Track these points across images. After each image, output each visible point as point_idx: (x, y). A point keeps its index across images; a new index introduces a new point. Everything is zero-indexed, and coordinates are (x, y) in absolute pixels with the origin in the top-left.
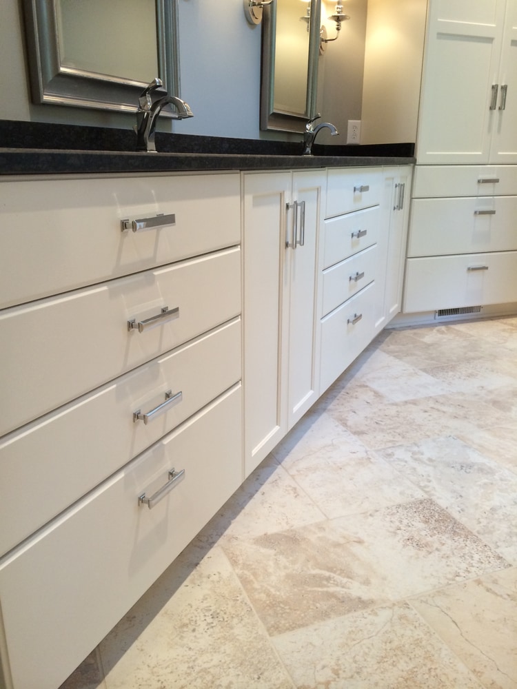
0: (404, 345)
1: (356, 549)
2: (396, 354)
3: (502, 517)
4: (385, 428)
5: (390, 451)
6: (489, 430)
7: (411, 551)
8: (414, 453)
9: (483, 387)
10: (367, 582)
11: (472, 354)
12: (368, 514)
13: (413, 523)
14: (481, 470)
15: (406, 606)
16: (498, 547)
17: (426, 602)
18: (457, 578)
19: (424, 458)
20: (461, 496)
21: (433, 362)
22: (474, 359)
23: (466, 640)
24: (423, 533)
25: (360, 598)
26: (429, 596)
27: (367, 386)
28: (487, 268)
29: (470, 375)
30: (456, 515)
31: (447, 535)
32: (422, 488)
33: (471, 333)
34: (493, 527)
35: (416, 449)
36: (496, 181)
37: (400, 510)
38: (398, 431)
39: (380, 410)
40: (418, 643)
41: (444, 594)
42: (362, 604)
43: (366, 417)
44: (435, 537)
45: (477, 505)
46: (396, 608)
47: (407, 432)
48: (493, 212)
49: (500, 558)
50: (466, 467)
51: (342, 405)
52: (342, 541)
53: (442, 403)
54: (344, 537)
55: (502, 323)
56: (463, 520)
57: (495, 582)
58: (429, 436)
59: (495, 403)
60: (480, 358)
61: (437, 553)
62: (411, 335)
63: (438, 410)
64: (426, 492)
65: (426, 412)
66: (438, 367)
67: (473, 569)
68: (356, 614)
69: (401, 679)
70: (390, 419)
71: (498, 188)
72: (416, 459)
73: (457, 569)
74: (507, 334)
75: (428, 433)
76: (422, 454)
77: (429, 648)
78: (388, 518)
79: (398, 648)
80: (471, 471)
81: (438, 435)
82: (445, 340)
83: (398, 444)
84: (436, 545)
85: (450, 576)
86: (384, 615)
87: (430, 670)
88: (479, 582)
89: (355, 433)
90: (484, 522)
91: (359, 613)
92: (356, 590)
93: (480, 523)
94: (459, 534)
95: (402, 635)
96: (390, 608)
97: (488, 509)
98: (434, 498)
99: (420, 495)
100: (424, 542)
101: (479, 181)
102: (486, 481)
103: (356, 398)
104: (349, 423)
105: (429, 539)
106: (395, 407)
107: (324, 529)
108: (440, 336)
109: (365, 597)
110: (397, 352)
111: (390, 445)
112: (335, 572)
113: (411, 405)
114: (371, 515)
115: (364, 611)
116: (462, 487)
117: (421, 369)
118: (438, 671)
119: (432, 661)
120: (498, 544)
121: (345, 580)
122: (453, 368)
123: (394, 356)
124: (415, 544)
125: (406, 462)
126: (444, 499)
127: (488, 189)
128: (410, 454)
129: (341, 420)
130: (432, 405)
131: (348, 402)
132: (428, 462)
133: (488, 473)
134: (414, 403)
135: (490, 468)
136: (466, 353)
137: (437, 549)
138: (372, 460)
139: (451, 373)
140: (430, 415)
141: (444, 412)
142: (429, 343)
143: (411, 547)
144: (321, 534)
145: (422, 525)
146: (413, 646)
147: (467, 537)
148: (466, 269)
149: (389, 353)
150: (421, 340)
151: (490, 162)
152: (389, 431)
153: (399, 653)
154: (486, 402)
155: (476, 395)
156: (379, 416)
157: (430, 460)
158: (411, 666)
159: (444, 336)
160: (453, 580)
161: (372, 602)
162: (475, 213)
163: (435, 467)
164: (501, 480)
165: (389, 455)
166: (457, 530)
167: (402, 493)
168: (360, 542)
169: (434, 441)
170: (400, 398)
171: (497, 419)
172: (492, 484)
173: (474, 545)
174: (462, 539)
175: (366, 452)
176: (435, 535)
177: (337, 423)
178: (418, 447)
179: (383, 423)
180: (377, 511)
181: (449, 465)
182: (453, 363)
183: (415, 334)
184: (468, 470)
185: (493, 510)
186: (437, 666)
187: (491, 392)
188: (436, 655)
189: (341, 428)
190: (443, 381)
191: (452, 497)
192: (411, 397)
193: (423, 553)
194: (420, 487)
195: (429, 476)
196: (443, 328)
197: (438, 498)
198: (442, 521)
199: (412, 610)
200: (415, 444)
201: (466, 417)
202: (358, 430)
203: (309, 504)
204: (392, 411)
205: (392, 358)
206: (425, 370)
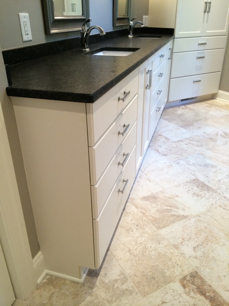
0: (170, 116)
1: (177, 199)
2: (168, 120)
3: (223, 183)
4: (174, 152)
5: (178, 161)
6: (211, 150)
7: (196, 198)
8: (187, 162)
9: (205, 133)
10: (184, 210)
11: (197, 118)
12: (177, 186)
13: (194, 188)
14: (212, 166)
15: (199, 216)
16: (224, 194)
17: (205, 214)
18: (213, 206)
19: (191, 163)
20: (207, 177)
21: (184, 123)
22: (199, 120)
23: (221, 225)
24: (198, 191)
25: (183, 215)
26: (205, 212)
27: (161, 135)
28: (200, 81)
29: (199, 128)
30: (207, 184)
31: (206, 191)
32: (193, 175)
33: (195, 108)
34: (221, 187)
35: (187, 160)
36: (205, 44)
37: (188, 183)
38: (179, 153)
39: (170, 145)
40: (206, 228)
41: (210, 211)
42: (185, 217)
43: (165, 148)
44: (202, 192)
45: (213, 179)
46: (196, 217)
47: (182, 153)
48: (203, 57)
49: (225, 197)
50: (206, 165)
51: (155, 144)
52: (171, 196)
53: (192, 141)
54: (172, 195)
55: (206, 103)
56: (210, 185)
57: (225, 206)
58: (190, 154)
59: (211, 139)
60: (201, 120)
61: (204, 198)
62: (172, 111)
63: (191, 144)
64: (195, 176)
65: (187, 144)
66: (186, 125)
67: (218, 202)
68: (183, 221)
69: (204, 239)
70: (174, 148)
71: (206, 47)
72: (188, 164)
73: (212, 203)
74: (208, 108)
75: (190, 153)
76: (190, 162)
77: (210, 229)
78: (185, 187)
79: (200, 230)
80: (209, 167)
81: (194, 154)
82: (185, 112)
83: (180, 158)
84: (203, 195)
85: (211, 205)
86: (193, 220)
87: (212, 236)
88: (220, 206)
89: (163, 155)
90: (217, 185)
91: (184, 220)
92: (181, 213)
93: (216, 186)
94: (210, 191)
95: (201, 226)
96: (194, 217)
97: (218, 180)
98: (198, 178)
99: (193, 177)
100: (199, 194)
101: (199, 44)
102: (214, 170)
103: (159, 140)
104: (160, 151)
105: (200, 193)
106: (175, 143)
107: (164, 193)
108: (183, 110)
109: (185, 215)
110: (169, 119)
111: (177, 159)
112: (172, 207)
113: (181, 142)
114: (178, 186)
115: (186, 219)
116: (207, 173)
117: (180, 126)
118: (215, 236)
119: (212, 233)
120: (224, 193)
121: (176, 210)
122: (192, 125)
123: (168, 121)
124: (196, 195)
125: (185, 165)
126: (202, 179)
127: (202, 47)
128: (185, 162)
129: (156, 150)
130: (188, 142)
131: (157, 142)
132: (193, 165)
133: (214, 167)
134: (181, 141)
135: (215, 165)
136: (195, 118)
137: (204, 196)
138: (173, 166)
139: (191, 127)
140: (188, 146)
141: (193, 144)
142: (180, 114)
143: (195, 196)
144: (163, 195)
145: (197, 188)
146: (205, 229)
147: (213, 191)
148: (193, 82)
149: (165, 119)
150: (176, 113)
151: (203, 36)
152: (175, 154)
153: (201, 231)
154: (207, 139)
155: (203, 136)
156: (170, 147)
157: (193, 164)
158: (206, 235)
159: (185, 110)
160: (212, 206)
161: (188, 216)
162: (197, 58)
163: (196, 166)
164: (220, 169)
165: (178, 163)
166: (209, 189)
167: (187, 177)
168: (178, 196)
169: (193, 156)
170: (176, 139)
171: (213, 145)
172: (217, 171)
173: (216, 194)
174: (211, 192)
175: (170, 163)
176: (202, 191)
177: (155, 152)
178: (188, 159)
179: (172, 150)
180: (180, 185)
181: (200, 165)
182: (191, 123)
183: (173, 110)
184: (207, 167)
185: (219, 181)
186: (214, 234)
187: (208, 134)
188: (213, 231)
189: (157, 154)
190: (190, 131)
191: (204, 177)
192: (179, 139)
193: (200, 198)
194: (192, 174)
195: (194, 170)
196: (183, 107)
197: (200, 178)
198: (203, 186)
199: (201, 217)
200: (186, 158)
201: (202, 146)
202: (164, 154)
203: (156, 184)
204: (174, 145)
205: (167, 122)
206: (181, 127)
